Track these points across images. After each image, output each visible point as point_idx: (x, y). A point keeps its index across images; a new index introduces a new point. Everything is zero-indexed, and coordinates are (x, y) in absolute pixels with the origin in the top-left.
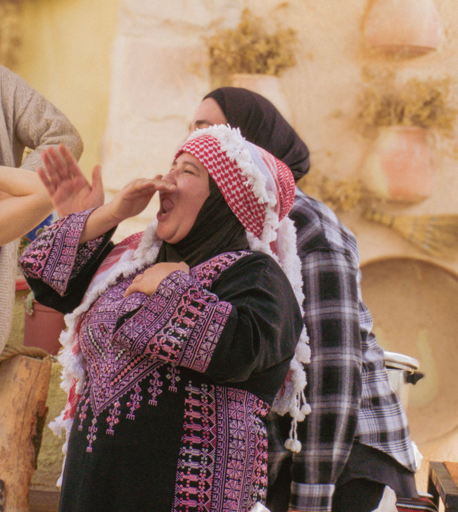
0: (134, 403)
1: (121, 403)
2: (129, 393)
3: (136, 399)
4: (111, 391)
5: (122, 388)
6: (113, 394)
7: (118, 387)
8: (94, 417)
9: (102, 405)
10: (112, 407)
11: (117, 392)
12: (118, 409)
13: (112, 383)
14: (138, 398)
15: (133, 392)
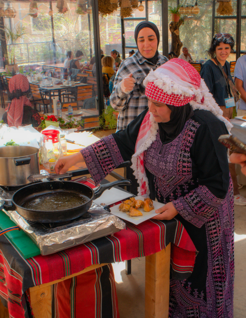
0: (179, 193)
1: (173, 193)
2: (175, 190)
3: (179, 192)
4: (168, 189)
5: (172, 188)
6: (169, 190)
7: (170, 188)
8: (164, 198)
9: (166, 194)
10: (170, 195)
11: (170, 189)
12: (173, 196)
13: (168, 186)
14: (179, 191)
15: (177, 189)
